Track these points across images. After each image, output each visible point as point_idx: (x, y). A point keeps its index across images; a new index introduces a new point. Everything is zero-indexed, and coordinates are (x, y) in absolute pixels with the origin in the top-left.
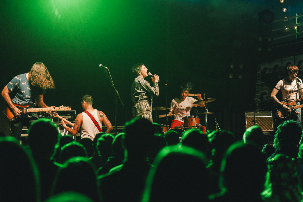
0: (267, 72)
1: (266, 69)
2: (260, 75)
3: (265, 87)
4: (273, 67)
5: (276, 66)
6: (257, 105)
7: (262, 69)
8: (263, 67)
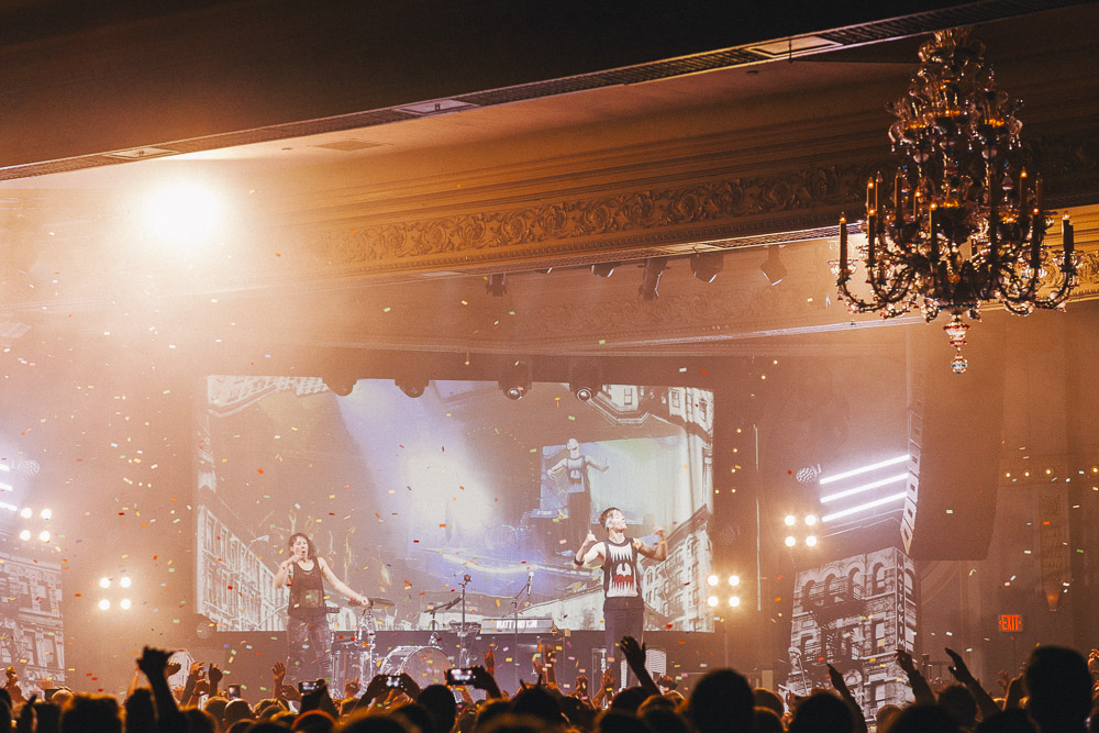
0: (813, 591)
1: (811, 583)
2: (800, 596)
3: (810, 623)
4: (824, 578)
5: (831, 577)
6: (794, 662)
7: (804, 584)
8: (804, 580)
